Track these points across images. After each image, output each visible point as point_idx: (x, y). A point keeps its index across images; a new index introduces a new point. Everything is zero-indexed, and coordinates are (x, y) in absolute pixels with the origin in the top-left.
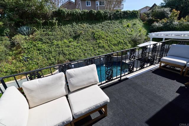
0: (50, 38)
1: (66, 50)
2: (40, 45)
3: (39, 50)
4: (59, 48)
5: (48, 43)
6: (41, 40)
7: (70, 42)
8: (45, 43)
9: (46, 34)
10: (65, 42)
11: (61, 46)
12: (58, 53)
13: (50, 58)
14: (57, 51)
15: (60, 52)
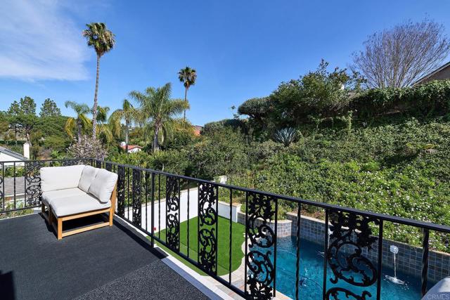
0: (320, 152)
1: (340, 187)
2: (294, 162)
3: (287, 170)
4: (325, 176)
5: (311, 162)
6: (301, 153)
7: (364, 169)
8: (306, 160)
9: (319, 144)
10: (348, 168)
11: (331, 174)
12: (316, 187)
13: (292, 192)
14: (315, 181)
15: (321, 186)
